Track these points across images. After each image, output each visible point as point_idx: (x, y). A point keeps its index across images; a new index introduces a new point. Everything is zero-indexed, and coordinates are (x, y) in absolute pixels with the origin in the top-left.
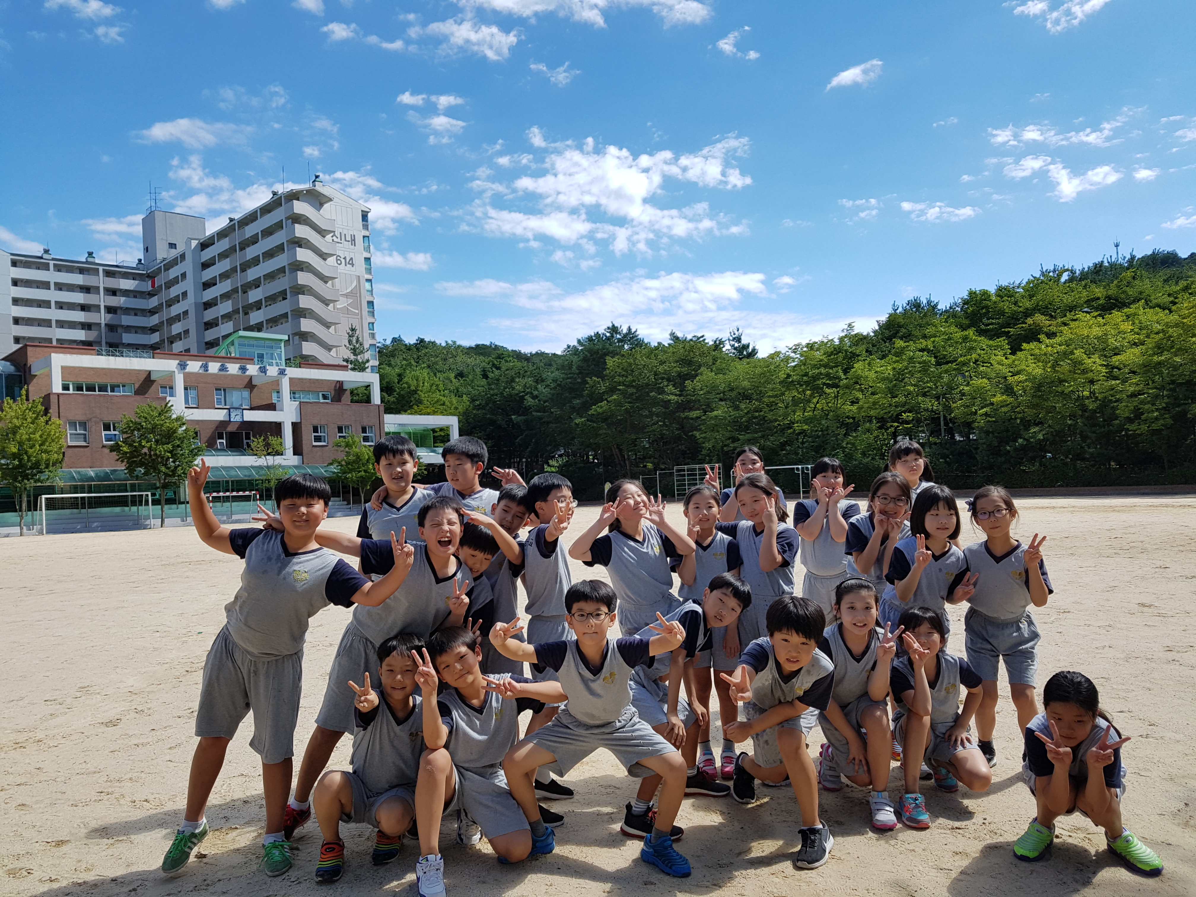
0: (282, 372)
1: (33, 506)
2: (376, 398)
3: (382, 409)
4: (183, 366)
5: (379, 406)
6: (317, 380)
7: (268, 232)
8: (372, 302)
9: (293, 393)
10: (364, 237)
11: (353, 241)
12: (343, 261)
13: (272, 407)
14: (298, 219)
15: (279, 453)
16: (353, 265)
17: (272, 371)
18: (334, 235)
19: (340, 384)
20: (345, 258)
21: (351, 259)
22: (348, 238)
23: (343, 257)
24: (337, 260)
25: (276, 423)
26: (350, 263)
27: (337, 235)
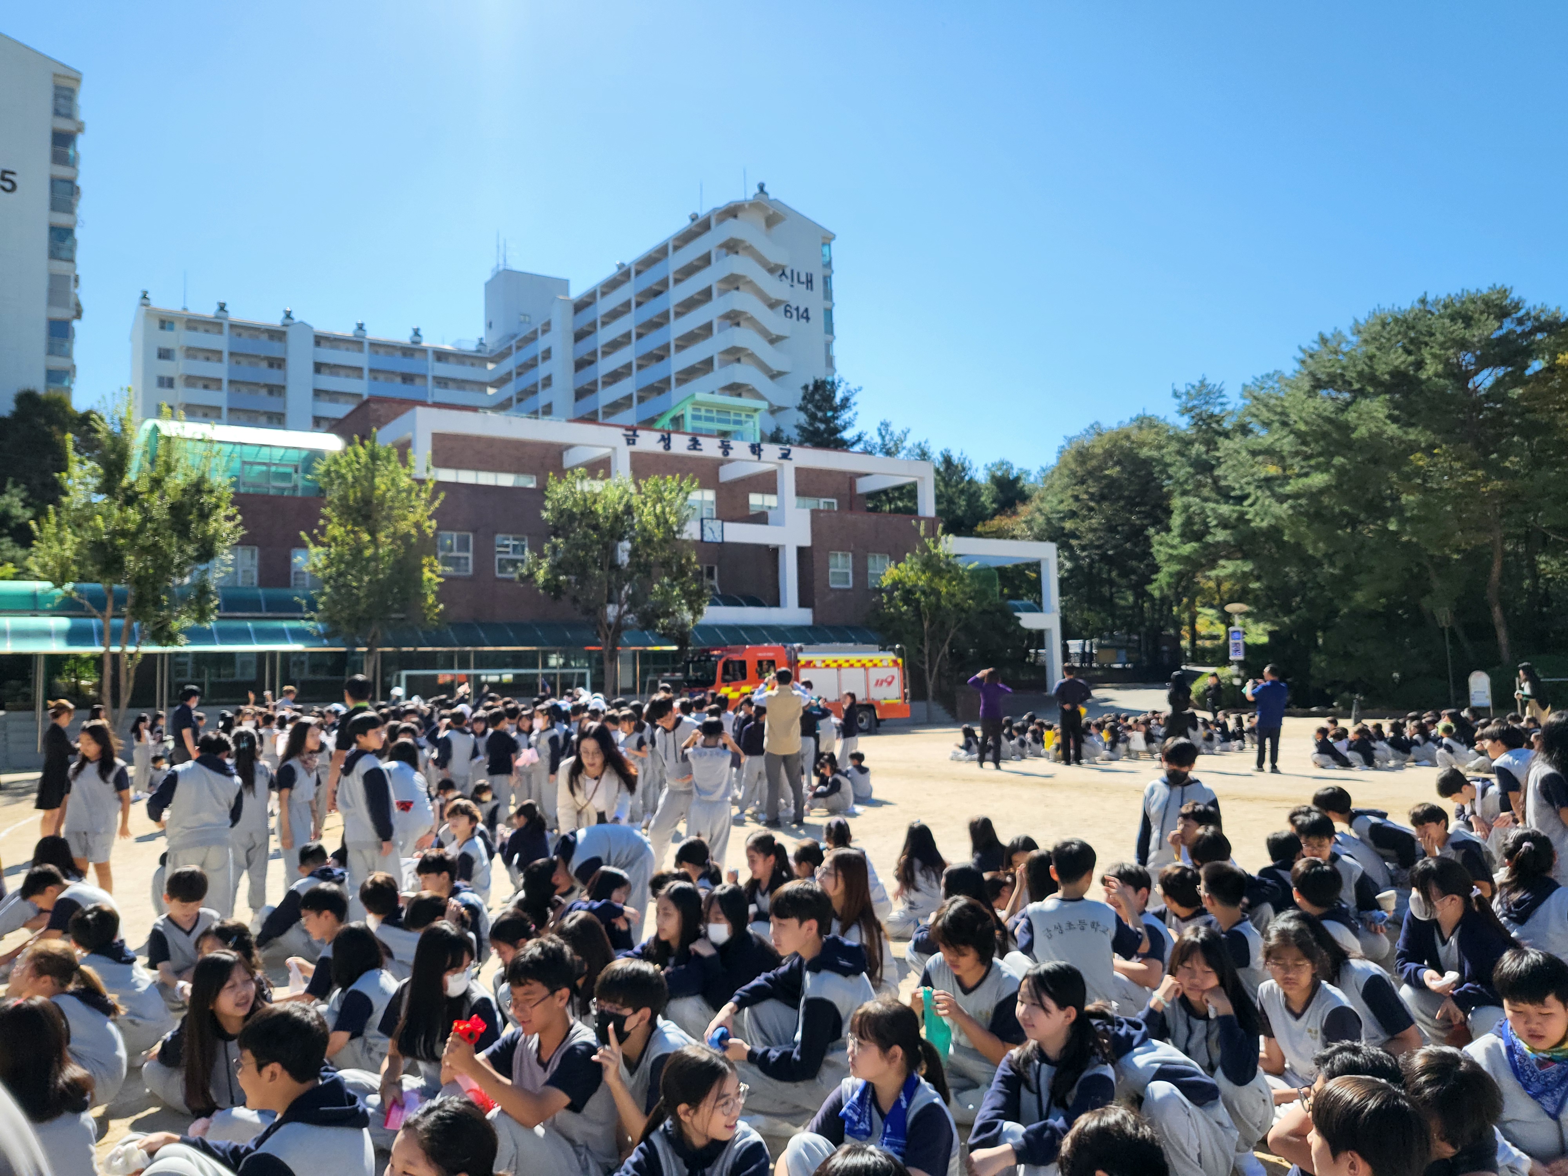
0: (785, 456)
2: (927, 506)
3: (937, 525)
4: (631, 441)
5: (932, 519)
7: (686, 273)
10: (824, 277)
11: (809, 282)
12: (795, 313)
13: (760, 518)
14: (735, 247)
16: (807, 319)
17: (770, 452)
18: (783, 273)
19: (853, 483)
20: (797, 309)
21: (806, 310)
22: (803, 278)
23: (794, 306)
24: (786, 311)
25: (770, 546)
26: (805, 316)
27: (788, 272)
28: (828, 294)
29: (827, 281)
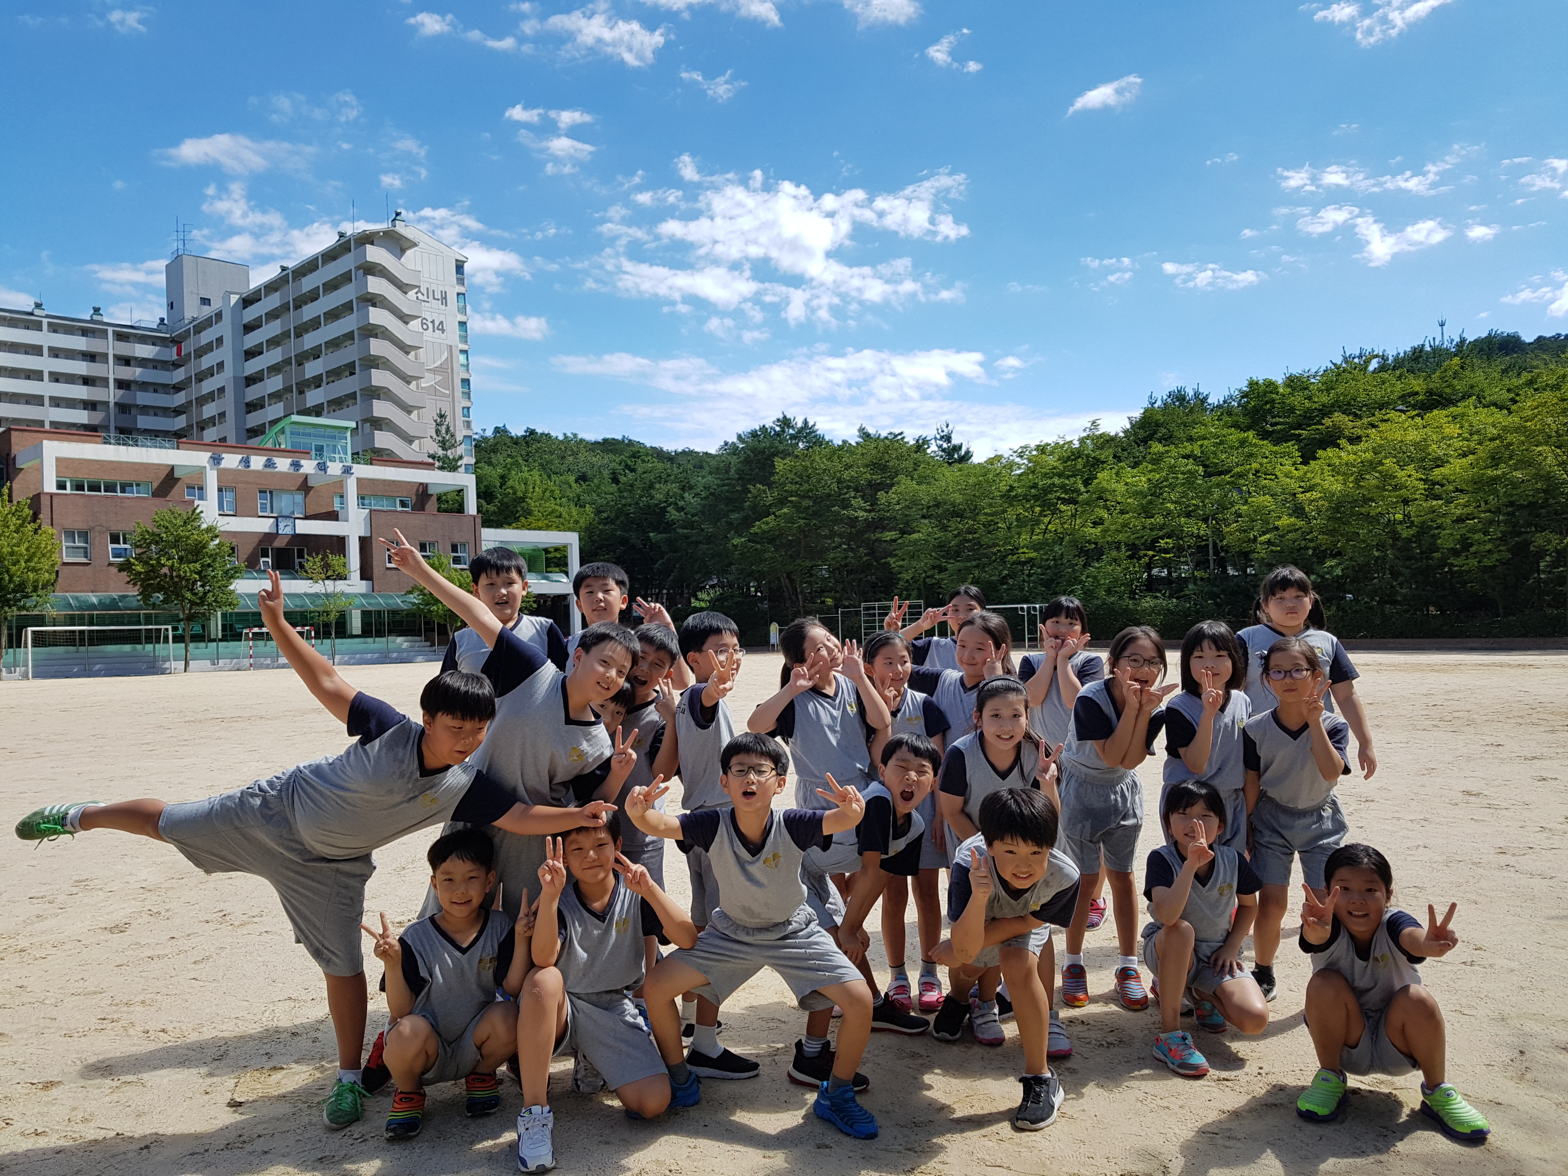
0: (347, 471)
1: (15, 641)
2: (471, 506)
3: (479, 521)
4: (216, 460)
5: (474, 517)
6: (394, 481)
7: (332, 286)
8: (468, 381)
9: (361, 498)
10: (458, 294)
11: (444, 299)
12: (430, 325)
13: (333, 516)
14: (371, 269)
15: (342, 577)
16: (443, 331)
17: (335, 469)
18: (419, 291)
19: (424, 487)
20: (433, 322)
21: (441, 323)
22: (439, 296)
23: (430, 320)
24: (422, 324)
25: (338, 537)
26: (440, 328)
27: (423, 291)
28: (462, 310)
29: (461, 298)
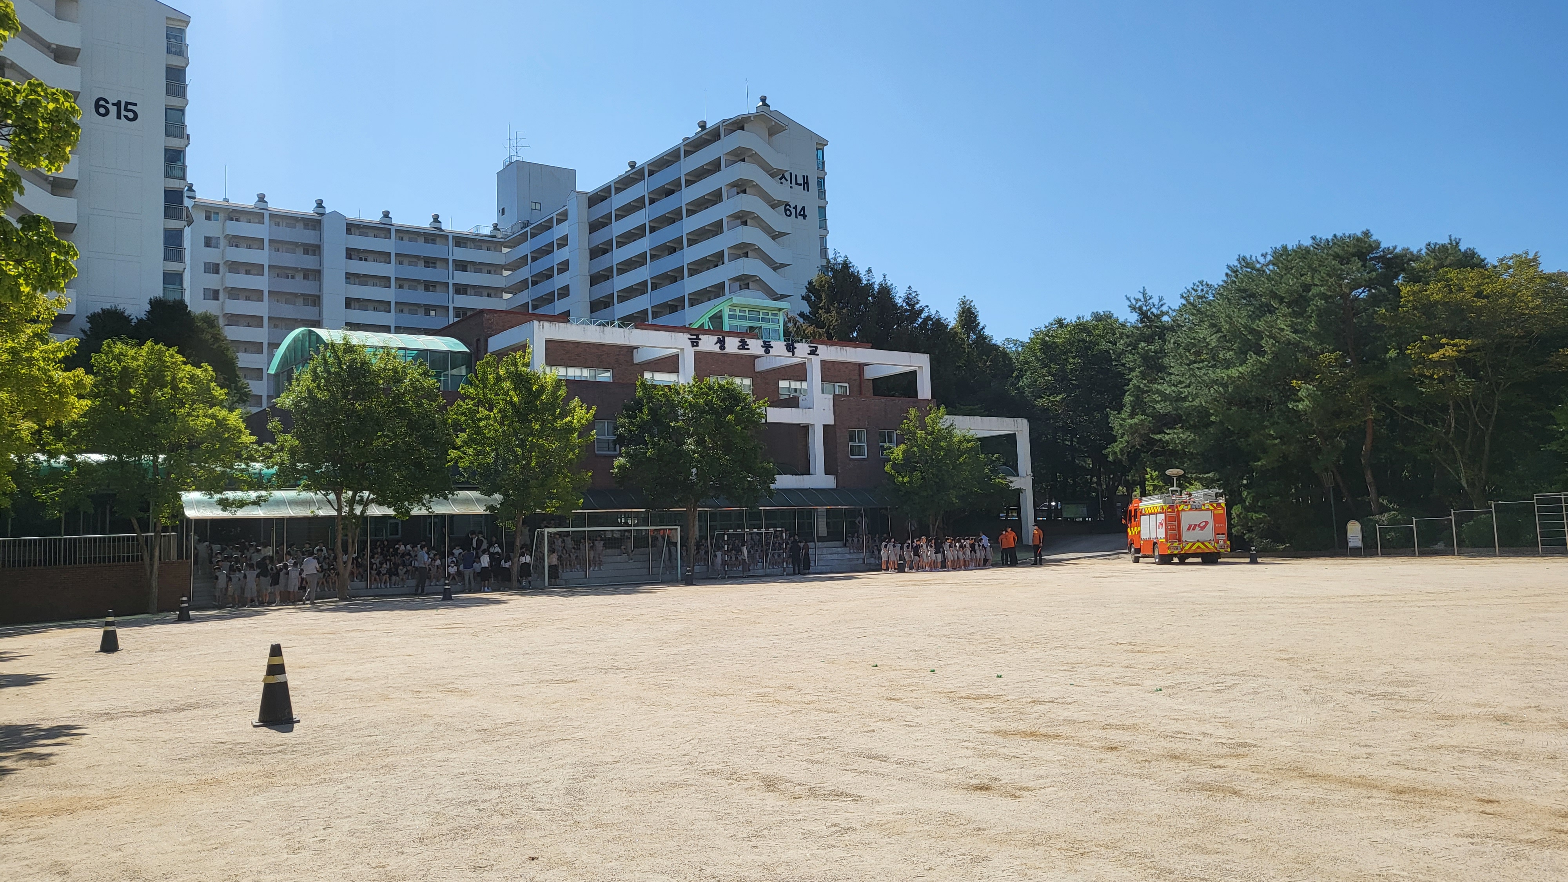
0: (813, 352)
2: (925, 390)
3: (935, 406)
4: (695, 343)
5: (928, 401)
9: (826, 382)
11: (806, 184)
12: (793, 211)
14: (743, 155)
15: (806, 471)
16: (805, 216)
18: (783, 177)
19: (859, 369)
20: (795, 208)
21: (803, 208)
22: (800, 181)
23: (793, 205)
24: (786, 210)
25: (802, 426)
26: (802, 213)
27: (787, 176)
28: (822, 194)
29: (821, 183)
